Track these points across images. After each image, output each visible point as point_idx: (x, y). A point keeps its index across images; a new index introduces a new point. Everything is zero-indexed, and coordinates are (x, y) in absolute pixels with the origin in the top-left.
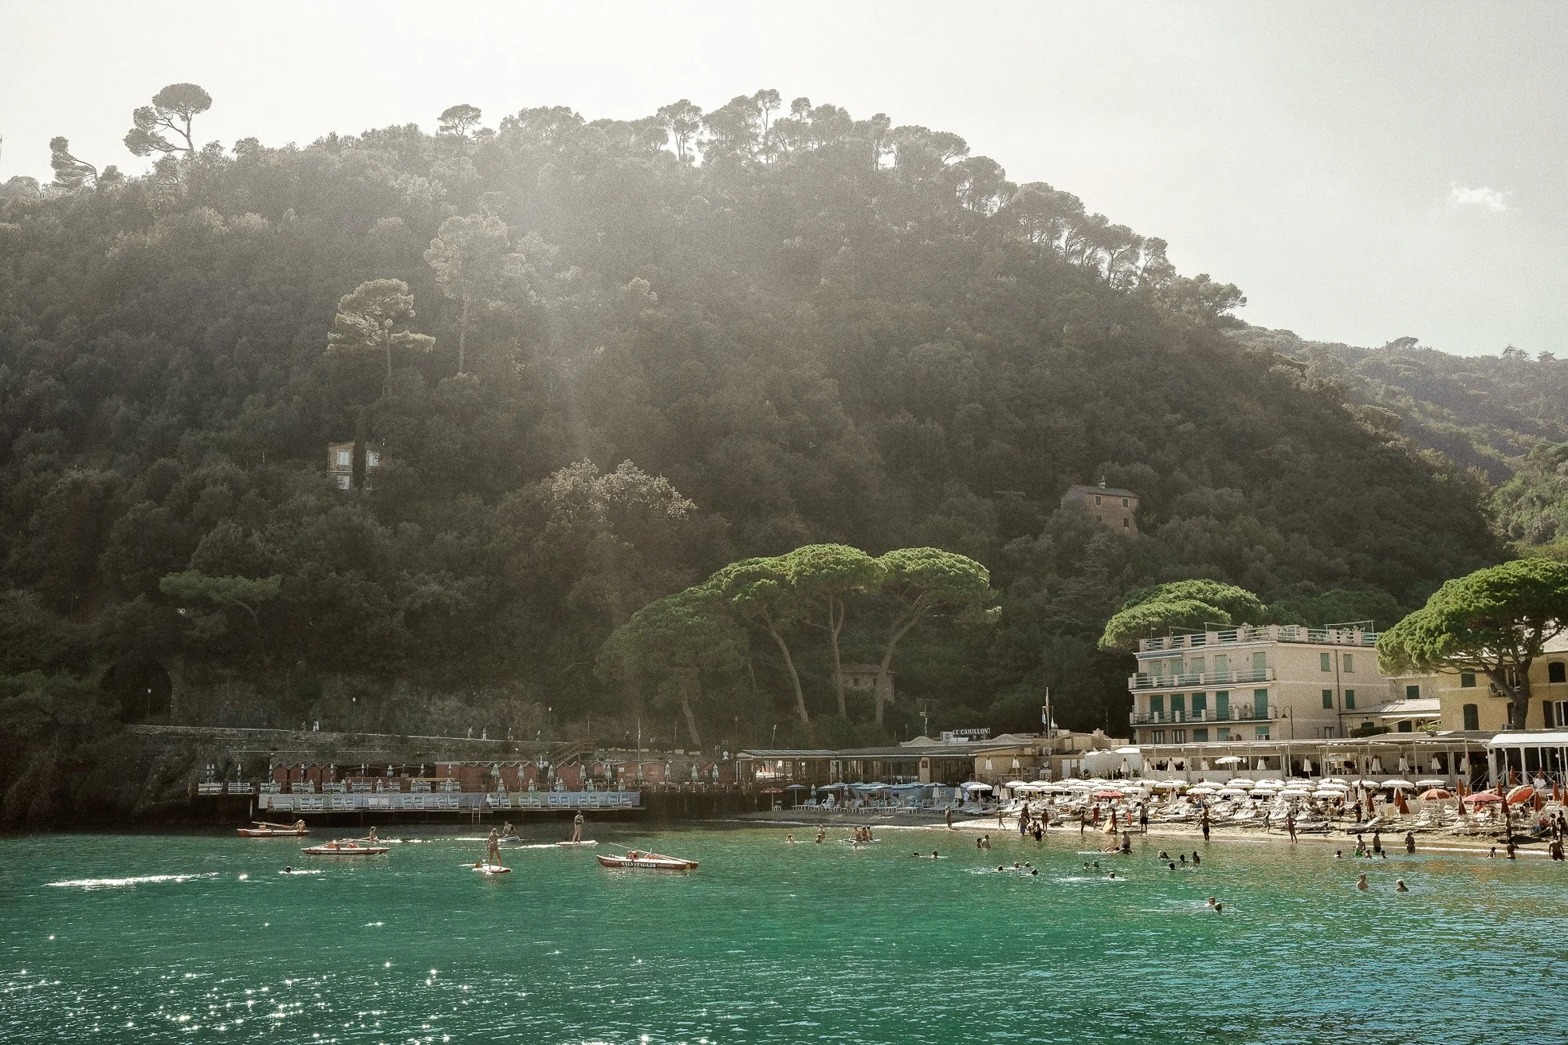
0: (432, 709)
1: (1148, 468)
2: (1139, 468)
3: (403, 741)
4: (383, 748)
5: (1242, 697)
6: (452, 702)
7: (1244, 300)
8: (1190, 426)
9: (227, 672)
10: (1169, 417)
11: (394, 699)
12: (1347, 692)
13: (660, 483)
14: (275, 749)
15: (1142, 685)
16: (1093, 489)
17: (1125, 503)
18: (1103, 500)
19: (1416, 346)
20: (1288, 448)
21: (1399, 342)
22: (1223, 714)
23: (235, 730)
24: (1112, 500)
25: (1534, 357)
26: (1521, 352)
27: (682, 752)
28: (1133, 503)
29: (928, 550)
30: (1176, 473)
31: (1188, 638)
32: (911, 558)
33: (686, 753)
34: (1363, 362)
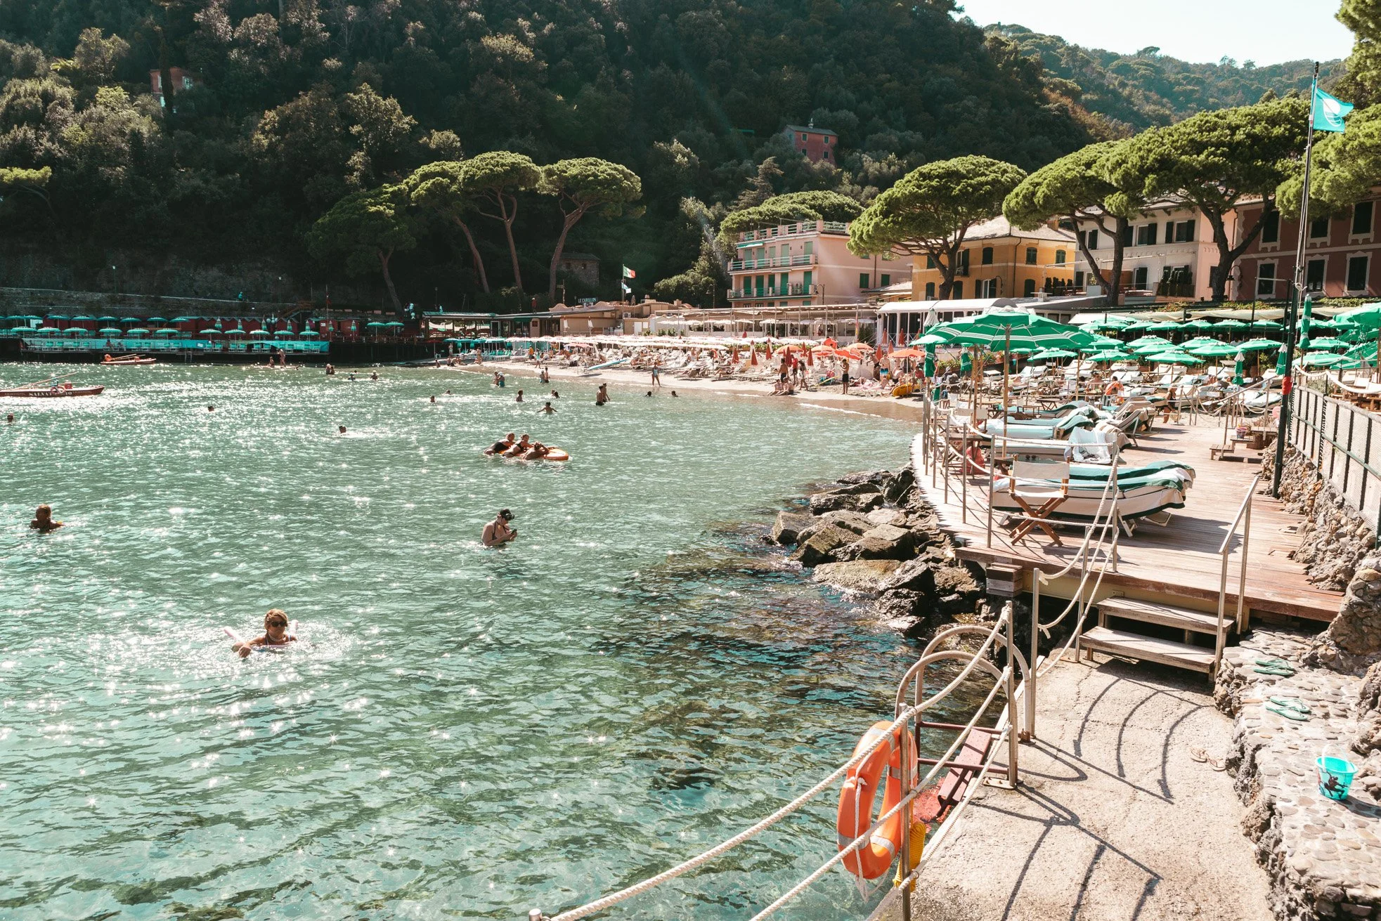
0: (197, 278)
1: (852, 114)
2: (844, 114)
3: (158, 300)
4: (141, 305)
5: (796, 278)
6: (214, 272)
8: (895, 84)
9: (30, 246)
10: (883, 77)
11: (166, 268)
12: (883, 276)
13: (391, 102)
14: (52, 305)
15: (737, 268)
16: (802, 128)
17: (827, 139)
18: (808, 136)
19: (1158, 54)
20: (970, 103)
21: (1146, 50)
22: (784, 291)
23: (19, 290)
24: (817, 137)
25: (1240, 65)
26: (1231, 61)
27: (379, 312)
28: (833, 140)
29: (591, 160)
30: (875, 119)
31: (769, 231)
32: (574, 167)
33: (383, 313)
34: (1116, 62)
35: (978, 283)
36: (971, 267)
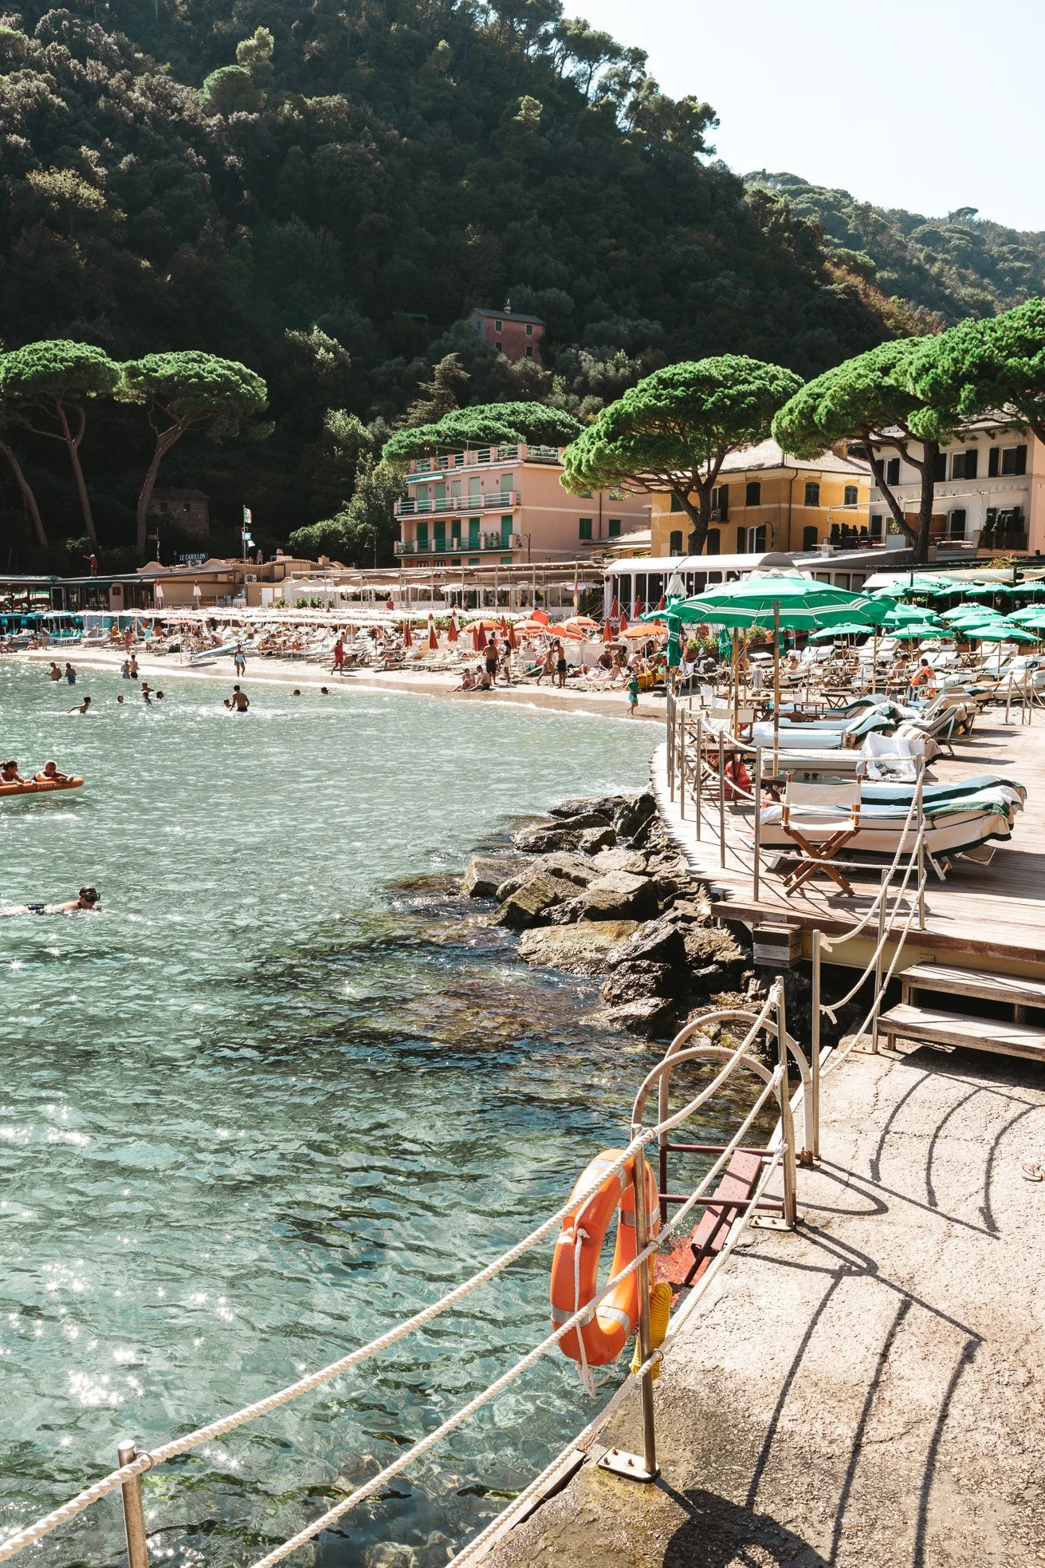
1: (564, 294)
2: (551, 293)
5: (491, 525)
7: (718, 122)
8: (623, 253)
10: (606, 242)
12: (611, 522)
15: (408, 511)
16: (495, 313)
17: (529, 329)
18: (504, 324)
19: (976, 218)
20: (726, 282)
21: (960, 211)
22: (474, 544)
24: (516, 326)
28: (538, 330)
29: (194, 354)
30: (597, 301)
31: (451, 458)
32: (168, 364)
34: (920, 228)
35: (741, 532)
36: (732, 509)
